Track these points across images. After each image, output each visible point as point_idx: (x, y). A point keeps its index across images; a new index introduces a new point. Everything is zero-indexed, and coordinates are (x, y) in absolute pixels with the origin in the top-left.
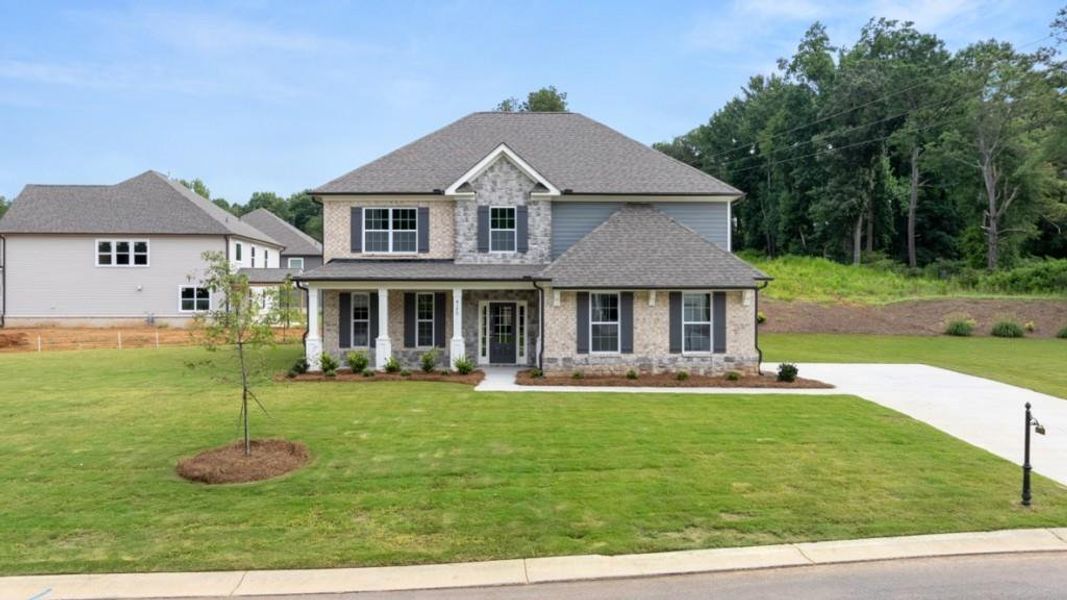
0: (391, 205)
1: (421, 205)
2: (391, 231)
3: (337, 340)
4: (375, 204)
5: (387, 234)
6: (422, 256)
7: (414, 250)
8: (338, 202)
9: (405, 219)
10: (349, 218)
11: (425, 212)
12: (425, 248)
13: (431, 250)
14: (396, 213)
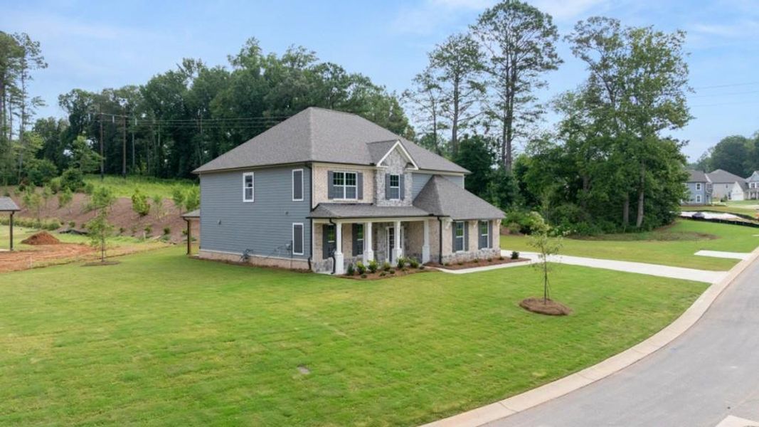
0: (345, 170)
1: (360, 171)
2: (345, 186)
3: (321, 255)
4: (338, 169)
5: (342, 188)
6: (360, 201)
7: (354, 197)
8: (321, 167)
9: (351, 178)
10: (327, 177)
11: (360, 175)
12: (361, 198)
13: (364, 198)
14: (347, 174)
